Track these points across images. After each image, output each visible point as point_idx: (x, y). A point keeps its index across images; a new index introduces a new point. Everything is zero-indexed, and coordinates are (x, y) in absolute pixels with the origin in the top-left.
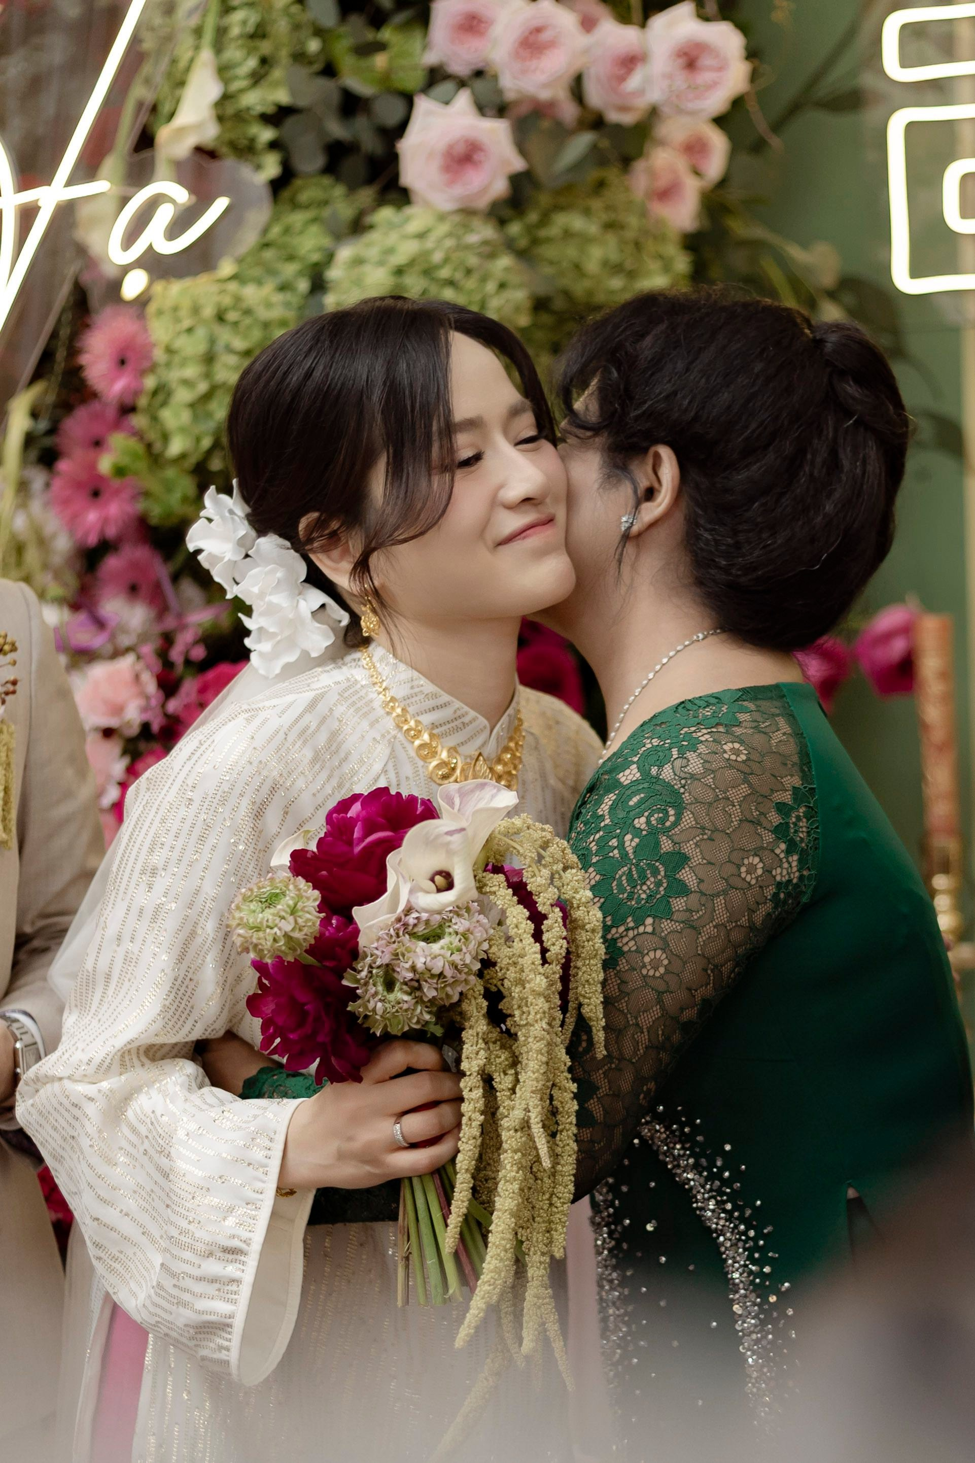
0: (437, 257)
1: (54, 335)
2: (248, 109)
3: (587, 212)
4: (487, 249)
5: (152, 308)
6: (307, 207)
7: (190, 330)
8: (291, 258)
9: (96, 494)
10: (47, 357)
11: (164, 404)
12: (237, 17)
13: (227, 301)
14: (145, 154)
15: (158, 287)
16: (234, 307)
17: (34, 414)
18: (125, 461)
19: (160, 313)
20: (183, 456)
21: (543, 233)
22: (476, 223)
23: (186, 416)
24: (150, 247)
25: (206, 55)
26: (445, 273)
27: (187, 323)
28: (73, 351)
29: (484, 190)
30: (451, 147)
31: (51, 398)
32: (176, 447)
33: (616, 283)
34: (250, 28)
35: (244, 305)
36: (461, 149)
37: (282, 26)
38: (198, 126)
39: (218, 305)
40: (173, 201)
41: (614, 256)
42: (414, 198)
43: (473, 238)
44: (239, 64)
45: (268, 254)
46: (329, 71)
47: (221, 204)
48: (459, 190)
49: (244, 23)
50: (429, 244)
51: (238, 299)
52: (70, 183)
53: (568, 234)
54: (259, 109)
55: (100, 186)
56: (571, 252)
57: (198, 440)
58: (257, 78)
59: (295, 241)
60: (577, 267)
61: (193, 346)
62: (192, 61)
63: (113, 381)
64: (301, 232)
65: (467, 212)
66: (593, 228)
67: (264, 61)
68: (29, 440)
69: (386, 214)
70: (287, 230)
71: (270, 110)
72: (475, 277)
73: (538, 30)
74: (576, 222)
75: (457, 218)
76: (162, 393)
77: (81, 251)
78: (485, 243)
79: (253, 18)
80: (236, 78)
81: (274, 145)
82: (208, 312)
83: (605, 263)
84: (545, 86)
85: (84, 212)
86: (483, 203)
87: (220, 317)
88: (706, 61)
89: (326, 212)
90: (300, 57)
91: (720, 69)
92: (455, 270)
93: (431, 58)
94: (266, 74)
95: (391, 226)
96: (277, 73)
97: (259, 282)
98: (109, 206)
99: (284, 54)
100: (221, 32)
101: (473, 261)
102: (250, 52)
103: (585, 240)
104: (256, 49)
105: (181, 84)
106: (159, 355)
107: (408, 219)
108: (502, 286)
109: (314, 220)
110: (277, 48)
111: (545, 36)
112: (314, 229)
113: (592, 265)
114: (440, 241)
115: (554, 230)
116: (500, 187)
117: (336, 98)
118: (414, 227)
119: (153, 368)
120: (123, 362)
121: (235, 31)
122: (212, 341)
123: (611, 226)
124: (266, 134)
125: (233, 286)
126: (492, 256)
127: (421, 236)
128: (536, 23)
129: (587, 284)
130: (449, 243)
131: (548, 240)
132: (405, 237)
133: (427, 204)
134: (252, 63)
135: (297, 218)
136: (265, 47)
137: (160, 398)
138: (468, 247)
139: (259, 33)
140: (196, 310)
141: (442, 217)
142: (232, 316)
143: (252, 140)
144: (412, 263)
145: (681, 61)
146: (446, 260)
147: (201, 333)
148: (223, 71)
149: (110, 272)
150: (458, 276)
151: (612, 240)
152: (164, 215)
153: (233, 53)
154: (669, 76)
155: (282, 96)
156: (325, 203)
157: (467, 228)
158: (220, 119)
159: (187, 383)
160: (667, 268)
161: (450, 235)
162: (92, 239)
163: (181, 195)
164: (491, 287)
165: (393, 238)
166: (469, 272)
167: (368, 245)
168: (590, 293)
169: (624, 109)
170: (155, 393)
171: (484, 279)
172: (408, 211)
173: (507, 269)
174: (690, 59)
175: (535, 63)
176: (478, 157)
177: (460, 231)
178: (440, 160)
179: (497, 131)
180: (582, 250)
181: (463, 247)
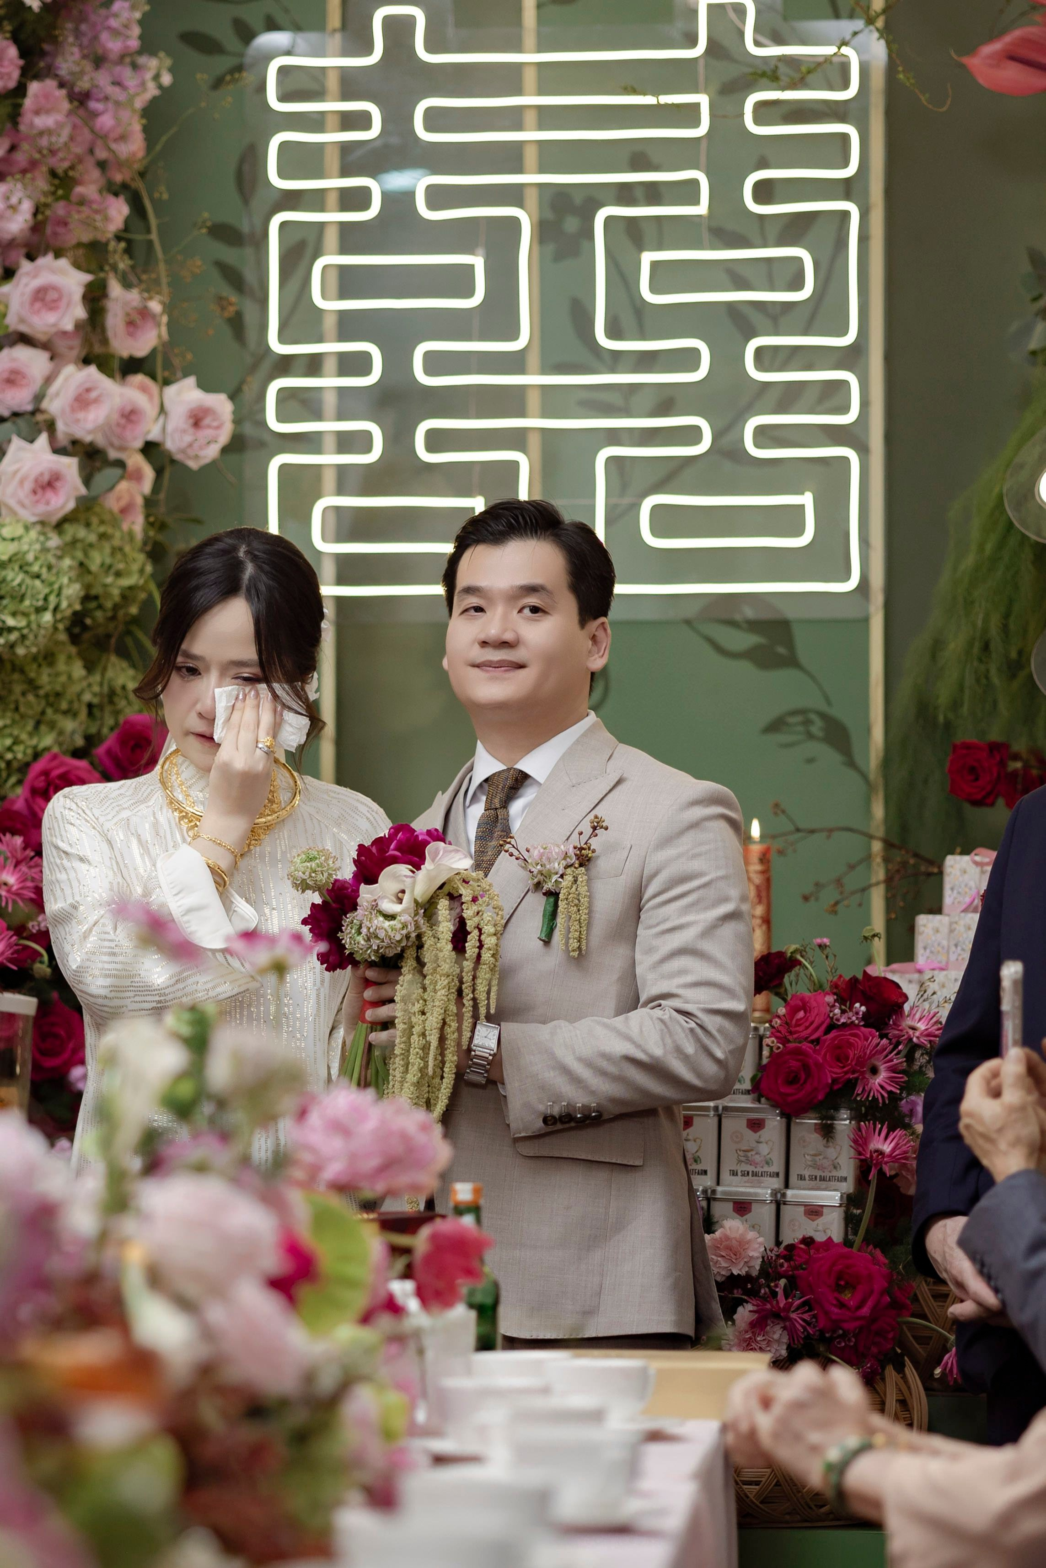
0: (29, 556)
4: (57, 552)
22: (50, 532)
26: (35, 568)
29: (63, 507)
30: (42, 474)
33: (110, 580)
36: (46, 478)
41: (108, 561)
43: (50, 543)
48: (41, 508)
50: (22, 546)
65: (46, 524)
66: (92, 538)
72: (54, 571)
73: (88, 390)
75: (38, 528)
78: (55, 547)
83: (102, 565)
84: (90, 432)
86: (54, 518)
88: (207, 421)
91: (218, 428)
92: (41, 567)
101: (53, 561)
108: (69, 580)
111: (91, 395)
114: (29, 544)
116: (68, 506)
123: (103, 536)
126: (60, 558)
128: (88, 385)
130: (37, 547)
138: (48, 550)
144: (11, 560)
145: (191, 421)
146: (36, 558)
154: (184, 430)
157: (45, 536)
161: (36, 540)
164: (63, 580)
166: (49, 568)
171: (58, 574)
173: (70, 568)
174: (197, 419)
175: (81, 415)
176: (58, 484)
177: (42, 538)
178: (29, 485)
179: (70, 465)
180: (86, 554)
181: (45, 550)
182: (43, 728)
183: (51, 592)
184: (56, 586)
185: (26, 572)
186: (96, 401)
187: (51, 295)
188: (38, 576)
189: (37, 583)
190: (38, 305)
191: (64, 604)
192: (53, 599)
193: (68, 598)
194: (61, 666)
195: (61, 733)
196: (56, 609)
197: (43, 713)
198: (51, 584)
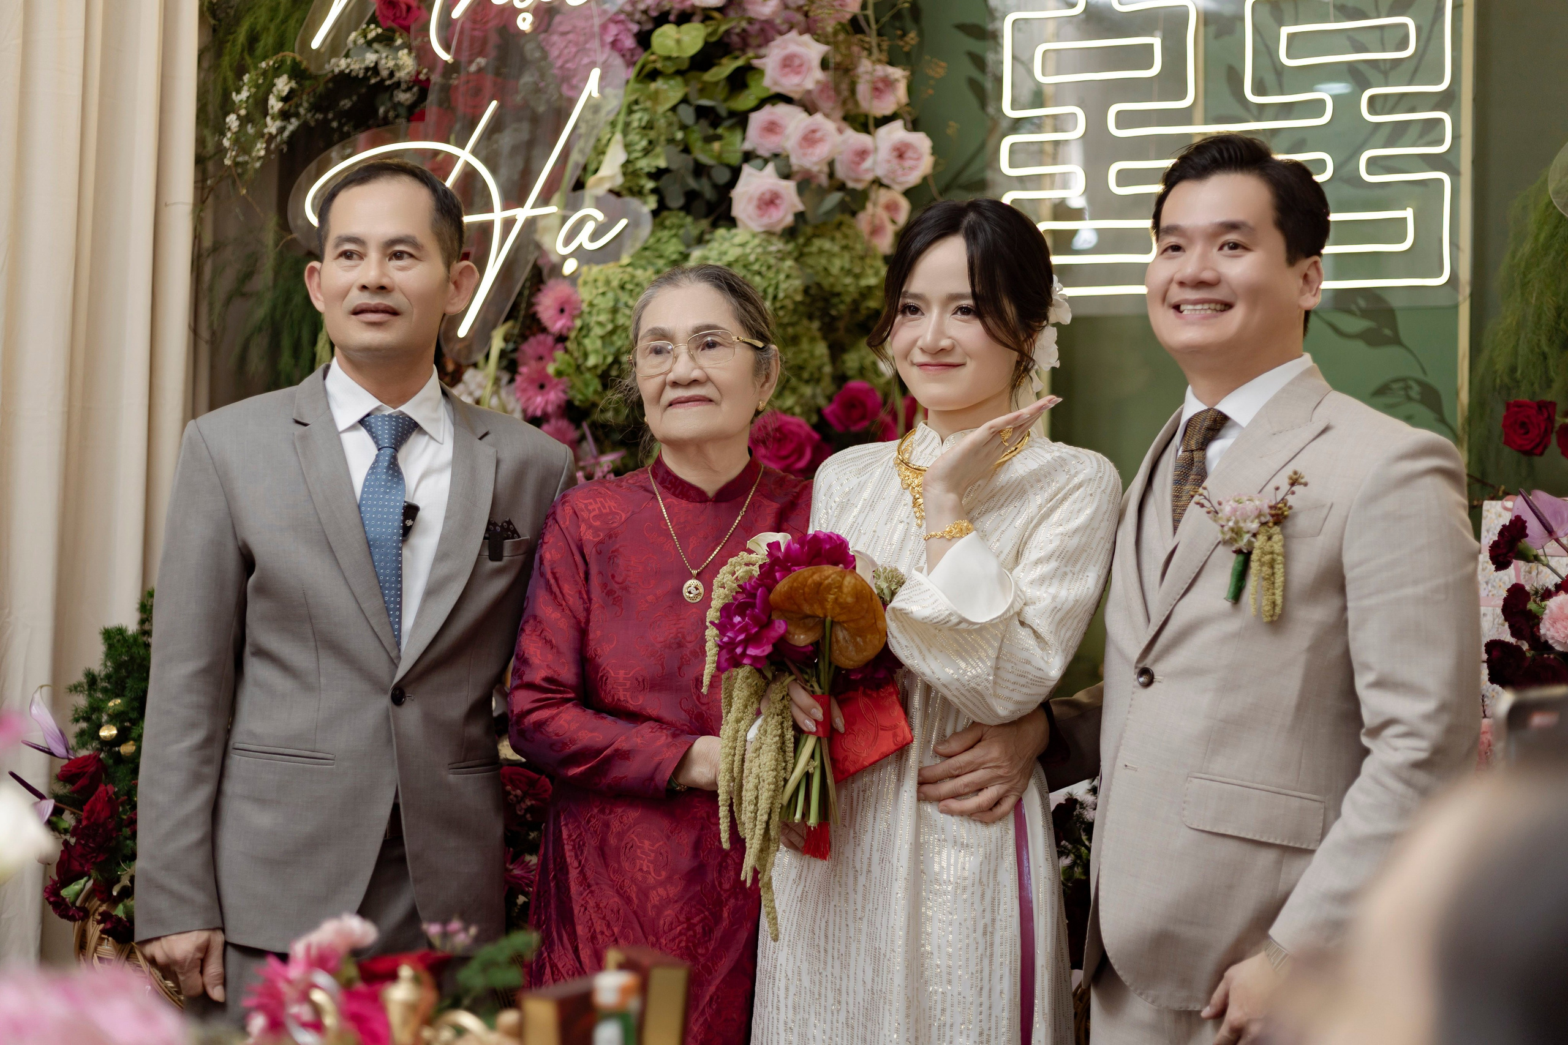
0: (752, 258)
1: (520, 294)
2: (641, 169)
3: (833, 239)
4: (779, 255)
5: (580, 281)
6: (670, 228)
7: (604, 294)
8: (661, 257)
9: (542, 387)
10: (515, 306)
11: (585, 336)
12: (636, 116)
13: (626, 277)
14: (579, 193)
15: (585, 269)
16: (631, 282)
17: (506, 339)
18: (562, 368)
19: (585, 283)
20: (595, 367)
21: (806, 250)
22: (774, 240)
23: (599, 343)
24: (581, 245)
25: (618, 137)
26: (756, 267)
27: (601, 290)
28: (530, 305)
29: (781, 220)
30: (763, 194)
31: (516, 331)
32: (592, 361)
33: (848, 280)
34: (643, 123)
35: (636, 280)
36: (767, 197)
37: (662, 123)
38: (612, 177)
39: (621, 279)
40: (595, 219)
41: (847, 266)
42: (739, 223)
43: (773, 248)
44: (637, 144)
45: (647, 253)
46: (686, 150)
47: (623, 222)
48: (766, 220)
49: (640, 120)
50: (748, 250)
51: (633, 277)
52: (533, 207)
53: (821, 251)
54: (647, 170)
55: (552, 209)
56: (823, 261)
57: (605, 358)
58: (646, 152)
59: (662, 247)
60: (826, 269)
61: (606, 303)
62: (609, 140)
63: (555, 322)
64: (667, 242)
65: (769, 233)
66: (836, 249)
67: (650, 142)
68: (503, 354)
69: (721, 232)
70: (659, 240)
71: (653, 170)
72: (774, 270)
73: (814, 131)
74: (827, 245)
75: (763, 236)
76: (585, 330)
77: (538, 246)
78: (779, 251)
79: (646, 118)
80: (635, 151)
81: (654, 191)
82: (615, 283)
83: (842, 269)
84: (816, 163)
85: (541, 224)
86: (779, 229)
87: (622, 287)
88: (909, 154)
89: (682, 232)
90: (671, 141)
91: (918, 159)
92: (761, 266)
93: (747, 146)
94: (652, 150)
95: (724, 239)
96: (658, 150)
97: (645, 269)
98: (556, 222)
99: (663, 138)
100: (627, 125)
101: (772, 261)
102: (643, 136)
103: (831, 255)
104: (646, 135)
105: (603, 153)
106: (585, 307)
107: (735, 235)
108: (788, 277)
109: (675, 235)
110: (659, 135)
111: (818, 135)
112: (674, 240)
113: (835, 270)
114: (753, 249)
115: (814, 249)
116: (789, 220)
117: (691, 165)
118: (738, 240)
119: (581, 315)
120: (562, 311)
121: (635, 124)
122: (617, 300)
123: (845, 248)
124: (650, 185)
125: (630, 269)
126: (782, 259)
127: (743, 245)
128: (813, 127)
129: (831, 280)
130: (759, 250)
131: (810, 254)
132: (734, 245)
133: (746, 227)
134: (644, 143)
135: (665, 234)
136: (652, 134)
137: (584, 332)
138: (770, 253)
139: (649, 126)
140: (608, 282)
141: (754, 236)
142: (629, 286)
143: (642, 187)
144: (736, 261)
145: (896, 154)
146: (757, 260)
147: (610, 295)
148: (628, 146)
149: (554, 259)
150: (764, 269)
151: (847, 256)
152: (590, 227)
153: (634, 137)
154: (889, 162)
155: (662, 163)
156: (681, 226)
157: (769, 242)
158: (625, 174)
159: (600, 324)
160: (877, 274)
161: (759, 245)
162: (546, 241)
163: (600, 216)
164: (782, 277)
165: (726, 246)
166: (769, 267)
167: (710, 250)
168: (832, 285)
169: (857, 180)
170: (581, 329)
171: (778, 272)
172: (734, 231)
173: (790, 267)
174: (901, 152)
175: (810, 151)
176: (777, 202)
177: (765, 244)
178: (755, 203)
179: (788, 188)
180: (829, 261)
181: (766, 253)
182: (787, 393)
183: (769, 285)
184: (774, 282)
185: (749, 270)
186: (821, 140)
187: (797, 62)
188: (759, 273)
189: (757, 279)
190: (787, 70)
191: (781, 295)
192: (771, 291)
193: (785, 290)
194: (805, 345)
195: (802, 396)
196: (775, 298)
197: (788, 381)
198: (771, 279)
